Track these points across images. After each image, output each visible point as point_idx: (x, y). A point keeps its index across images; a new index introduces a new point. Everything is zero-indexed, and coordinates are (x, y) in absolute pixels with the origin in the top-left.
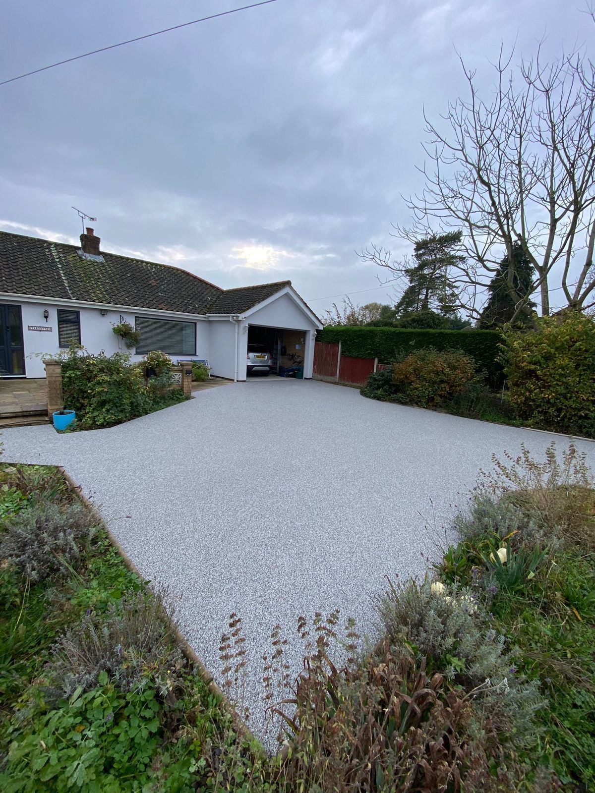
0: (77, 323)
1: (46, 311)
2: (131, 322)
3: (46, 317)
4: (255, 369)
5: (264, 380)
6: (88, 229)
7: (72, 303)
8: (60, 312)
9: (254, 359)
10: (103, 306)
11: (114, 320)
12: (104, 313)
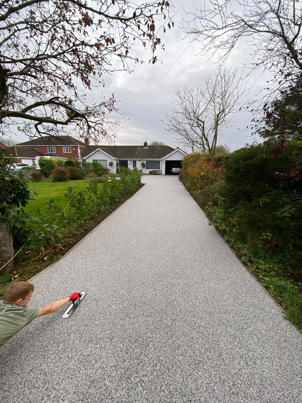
1: (131, 161)
2: (145, 162)
7: (135, 159)
8: (134, 161)
9: (174, 170)
10: (140, 159)
11: (142, 162)
12: (140, 161)
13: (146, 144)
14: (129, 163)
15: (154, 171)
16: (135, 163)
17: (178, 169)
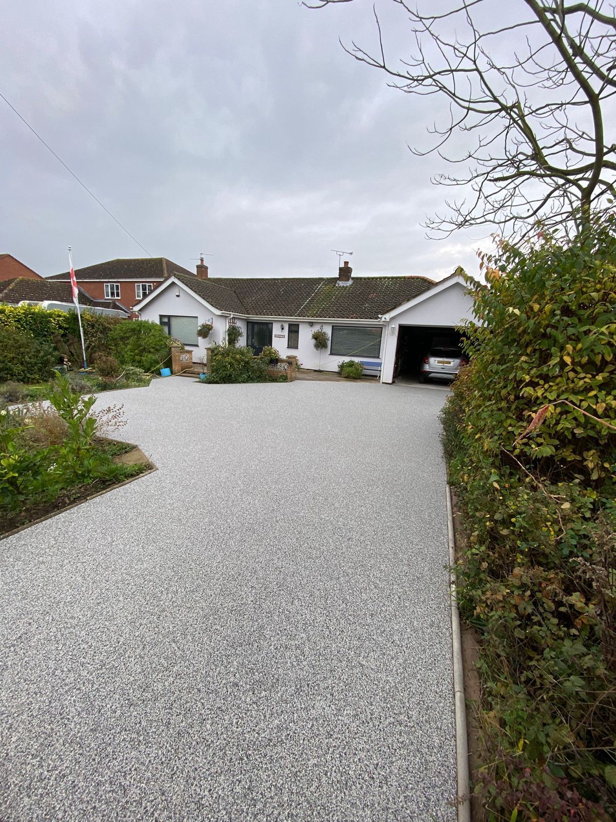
0: (297, 332)
1: (282, 325)
2: (328, 330)
3: (283, 329)
4: (432, 375)
5: (435, 388)
6: (346, 263)
7: (293, 319)
8: (290, 325)
9: (434, 364)
10: (311, 319)
11: (316, 329)
12: (311, 324)
13: (345, 272)
14: (276, 330)
15: (351, 364)
16: (294, 330)
17: (454, 363)
